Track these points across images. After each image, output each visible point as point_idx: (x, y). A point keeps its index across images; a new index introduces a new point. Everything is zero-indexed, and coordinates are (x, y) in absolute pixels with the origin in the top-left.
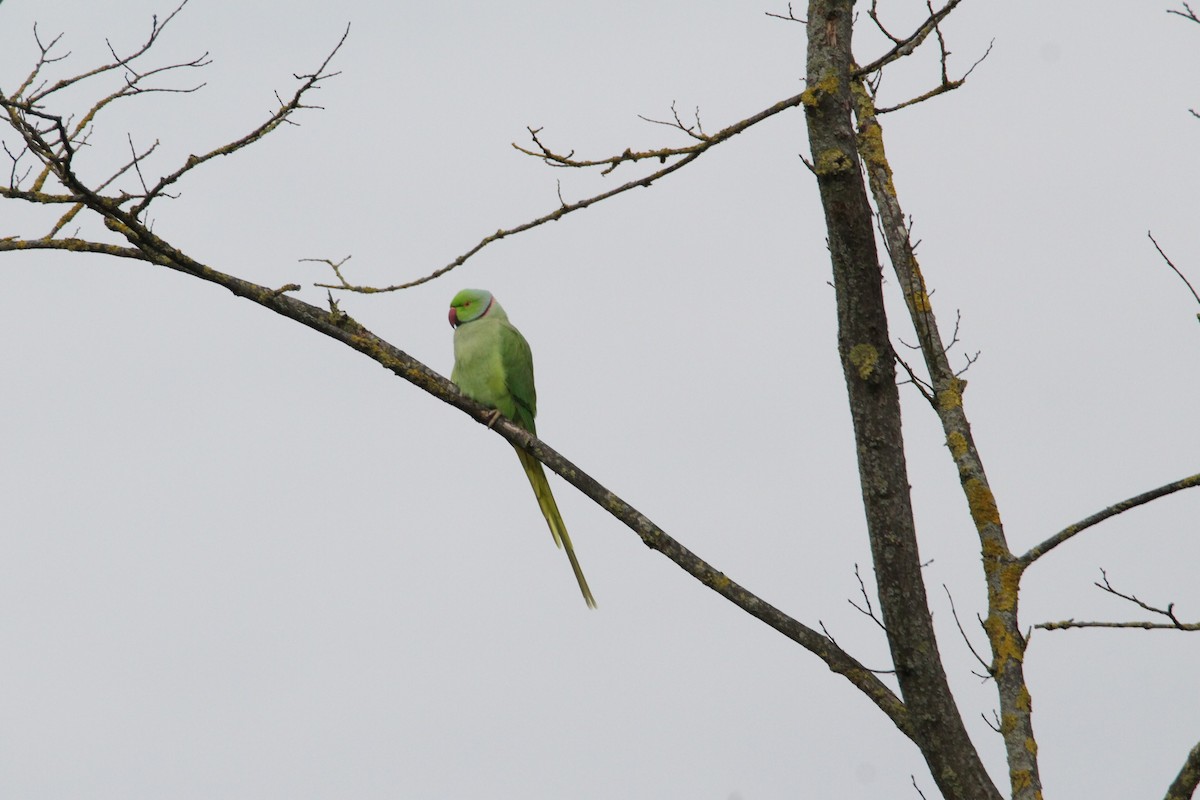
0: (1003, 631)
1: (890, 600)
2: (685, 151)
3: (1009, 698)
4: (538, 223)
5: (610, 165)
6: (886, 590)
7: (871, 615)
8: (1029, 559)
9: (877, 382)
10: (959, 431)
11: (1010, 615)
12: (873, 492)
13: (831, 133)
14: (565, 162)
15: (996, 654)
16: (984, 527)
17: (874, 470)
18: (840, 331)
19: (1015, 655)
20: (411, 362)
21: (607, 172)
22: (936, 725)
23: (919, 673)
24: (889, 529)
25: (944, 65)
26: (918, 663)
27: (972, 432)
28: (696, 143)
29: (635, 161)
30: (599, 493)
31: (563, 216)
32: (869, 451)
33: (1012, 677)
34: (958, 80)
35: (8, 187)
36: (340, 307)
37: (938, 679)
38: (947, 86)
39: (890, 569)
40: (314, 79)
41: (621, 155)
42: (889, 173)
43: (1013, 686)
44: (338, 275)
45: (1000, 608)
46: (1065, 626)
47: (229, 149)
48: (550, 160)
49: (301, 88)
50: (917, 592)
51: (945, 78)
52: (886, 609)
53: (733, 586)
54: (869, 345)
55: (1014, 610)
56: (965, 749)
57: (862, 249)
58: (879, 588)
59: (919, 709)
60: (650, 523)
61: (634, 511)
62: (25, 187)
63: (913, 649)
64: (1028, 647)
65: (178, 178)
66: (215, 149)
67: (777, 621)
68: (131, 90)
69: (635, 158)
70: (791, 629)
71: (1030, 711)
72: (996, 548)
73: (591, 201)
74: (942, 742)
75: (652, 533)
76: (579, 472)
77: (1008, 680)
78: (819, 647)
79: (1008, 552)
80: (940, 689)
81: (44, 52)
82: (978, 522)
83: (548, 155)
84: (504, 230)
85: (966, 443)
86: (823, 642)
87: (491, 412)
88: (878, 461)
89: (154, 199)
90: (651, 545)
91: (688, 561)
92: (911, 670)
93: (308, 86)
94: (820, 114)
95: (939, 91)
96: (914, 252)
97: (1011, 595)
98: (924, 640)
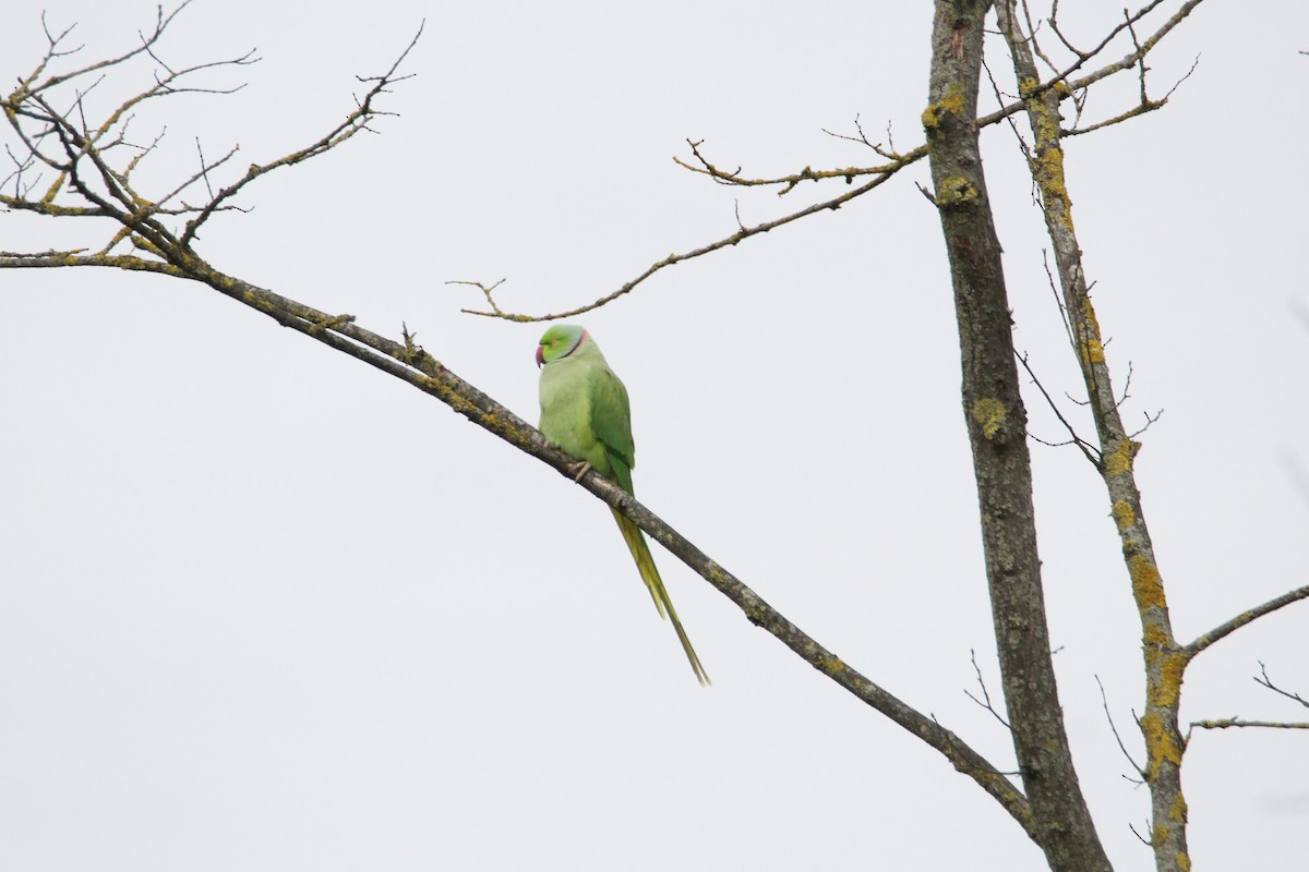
0: (1159, 730)
1: (1015, 691)
2: (875, 171)
3: (1162, 806)
4: (713, 248)
5: (787, 184)
6: (1009, 680)
7: (990, 708)
8: (1195, 649)
9: (1003, 442)
10: (1126, 500)
11: (1169, 712)
12: (997, 568)
13: (954, 158)
14: (730, 179)
15: (1151, 757)
16: (1146, 610)
17: (999, 543)
18: (964, 383)
19: (1173, 758)
20: (493, 406)
21: (784, 192)
22: (1065, 835)
23: (1046, 776)
24: (1014, 610)
25: (1143, 82)
26: (1045, 764)
27: (1141, 502)
28: (887, 162)
29: (816, 181)
30: (699, 561)
31: (742, 240)
32: (993, 520)
33: (1167, 783)
34: (1160, 100)
35: (13, 196)
36: (416, 341)
37: (1068, 782)
38: (1147, 106)
39: (1014, 656)
40: (384, 82)
41: (800, 174)
42: (1067, 204)
43: (1167, 793)
44: (490, 300)
45: (1159, 704)
46: (1224, 725)
47: (296, 159)
48: (717, 178)
49: (370, 91)
50: (1046, 684)
51: (1144, 97)
52: (1011, 702)
53: (848, 670)
54: (994, 399)
55: (1175, 707)
56: (1098, 864)
57: (988, 290)
58: (1004, 676)
59: (1045, 817)
60: (756, 597)
61: (738, 582)
62: (34, 197)
63: (1039, 748)
64: (1188, 748)
65: (239, 190)
66: (279, 158)
67: (896, 712)
68: (162, 89)
69: (816, 177)
70: (912, 721)
71: (1186, 822)
72: (1158, 634)
73: (773, 225)
74: (1071, 856)
75: (757, 608)
76: (676, 536)
77: (1162, 786)
78: (942, 743)
79: (1172, 641)
80: (1070, 794)
81: (53, 44)
82: (1141, 605)
83: (713, 172)
84: (676, 255)
85: (1133, 514)
86: (948, 738)
87: (579, 465)
88: (1003, 532)
89: (212, 213)
90: (756, 622)
91: (797, 641)
92: (1037, 772)
93: (377, 90)
94: (942, 136)
95: (1138, 112)
96: (1089, 294)
97: (1172, 689)
98: (1052, 738)
